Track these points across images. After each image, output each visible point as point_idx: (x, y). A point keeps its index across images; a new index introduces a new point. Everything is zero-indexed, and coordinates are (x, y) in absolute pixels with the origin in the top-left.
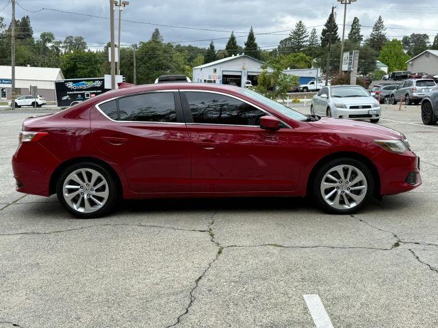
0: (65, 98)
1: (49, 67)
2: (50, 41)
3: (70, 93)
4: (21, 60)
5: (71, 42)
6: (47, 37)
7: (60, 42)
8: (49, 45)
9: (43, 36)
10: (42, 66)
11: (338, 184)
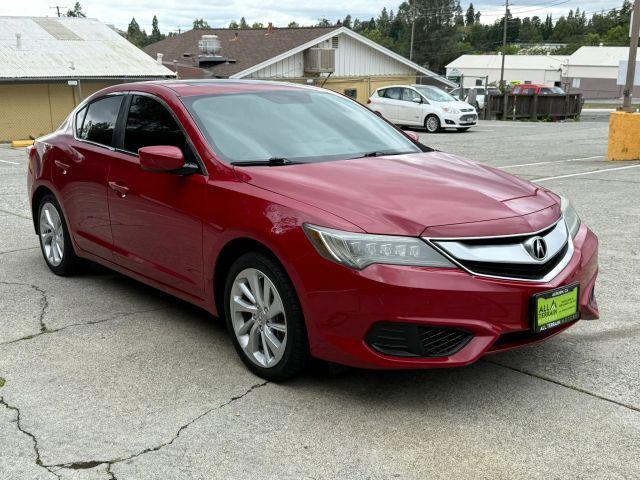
11: (253, 308)
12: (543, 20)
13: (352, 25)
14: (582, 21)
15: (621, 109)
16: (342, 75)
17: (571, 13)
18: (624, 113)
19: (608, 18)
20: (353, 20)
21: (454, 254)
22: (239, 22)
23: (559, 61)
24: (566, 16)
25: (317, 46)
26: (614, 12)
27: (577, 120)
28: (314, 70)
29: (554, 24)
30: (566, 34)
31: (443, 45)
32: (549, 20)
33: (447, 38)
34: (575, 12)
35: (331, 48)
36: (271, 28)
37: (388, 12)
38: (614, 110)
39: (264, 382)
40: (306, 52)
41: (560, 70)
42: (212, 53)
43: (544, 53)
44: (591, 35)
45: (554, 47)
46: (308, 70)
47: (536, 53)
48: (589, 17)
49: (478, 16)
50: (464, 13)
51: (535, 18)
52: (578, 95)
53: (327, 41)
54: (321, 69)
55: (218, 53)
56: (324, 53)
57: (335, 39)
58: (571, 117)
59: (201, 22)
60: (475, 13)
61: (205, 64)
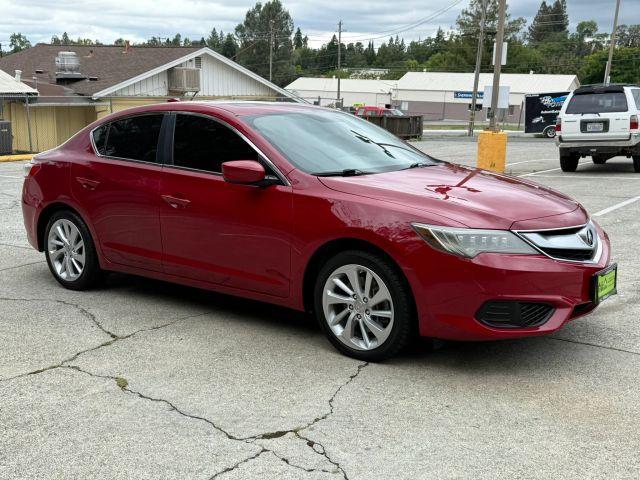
0: (537, 120)
1: (563, 73)
2: (590, 35)
3: (546, 112)
4: (524, 65)
5: (623, 34)
6: (586, 28)
7: (606, 35)
8: (587, 40)
9: (581, 27)
10: (553, 73)
11: (351, 299)
12: (365, 47)
13: (182, 44)
14: (401, 47)
15: (488, 129)
16: (206, 94)
17: (391, 40)
18: (490, 132)
19: (424, 46)
20: (182, 39)
21: (536, 242)
22: (60, 38)
23: (388, 85)
24: (387, 43)
25: (181, 65)
26: (429, 40)
27: (420, 140)
28: (179, 89)
29: (376, 51)
30: (388, 60)
31: (280, 68)
32: (371, 46)
33: (283, 61)
34: (394, 39)
35: (194, 67)
36: (99, 45)
37: (218, 33)
38: (482, 131)
39: (363, 363)
40: (170, 71)
41: (390, 93)
42: (71, 70)
43: (374, 77)
44: (411, 61)
45: (381, 72)
46: (173, 88)
47: (366, 77)
48: (407, 44)
49: (306, 39)
50: (293, 36)
51: (359, 44)
52: (420, 117)
53: (191, 61)
54: (187, 88)
55: (77, 70)
56: (189, 72)
57: (198, 59)
58: (415, 137)
59: (19, 36)
60: (303, 37)
61: (61, 81)
